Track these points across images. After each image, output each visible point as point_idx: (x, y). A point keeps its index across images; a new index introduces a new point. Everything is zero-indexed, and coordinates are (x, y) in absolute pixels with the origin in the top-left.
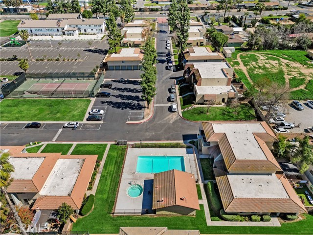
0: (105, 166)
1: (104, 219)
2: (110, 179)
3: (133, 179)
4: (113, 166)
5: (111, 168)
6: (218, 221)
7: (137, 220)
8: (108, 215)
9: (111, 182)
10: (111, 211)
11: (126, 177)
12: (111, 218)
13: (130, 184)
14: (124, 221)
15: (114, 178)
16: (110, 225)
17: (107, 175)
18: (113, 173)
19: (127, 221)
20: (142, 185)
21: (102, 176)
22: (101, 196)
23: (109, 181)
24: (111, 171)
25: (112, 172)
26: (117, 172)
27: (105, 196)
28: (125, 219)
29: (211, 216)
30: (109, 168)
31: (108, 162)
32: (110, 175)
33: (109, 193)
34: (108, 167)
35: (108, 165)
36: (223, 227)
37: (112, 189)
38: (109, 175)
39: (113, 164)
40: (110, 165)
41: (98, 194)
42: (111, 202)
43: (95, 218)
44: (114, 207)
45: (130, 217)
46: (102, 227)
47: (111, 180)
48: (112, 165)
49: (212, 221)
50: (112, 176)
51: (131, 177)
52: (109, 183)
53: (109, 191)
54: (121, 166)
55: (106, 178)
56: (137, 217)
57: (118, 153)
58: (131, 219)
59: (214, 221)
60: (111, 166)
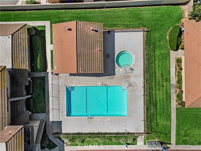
0: (169, 97)
1: (152, 25)
2: (157, 78)
3: (129, 77)
4: (158, 99)
5: (159, 95)
6: (38, 26)
7: (118, 25)
8: (149, 29)
9: (155, 72)
10: (148, 34)
11: (139, 80)
12: (145, 26)
13: (132, 69)
14: (132, 23)
15: (152, 77)
16: (145, 19)
17: (163, 82)
18: (155, 86)
19: (128, 23)
20: (117, 69)
21: (168, 80)
22: (163, 52)
23: (158, 75)
24: (159, 89)
25: (157, 88)
26: (151, 88)
27: (158, 52)
28: (131, 25)
29: (45, 30)
30: (163, 94)
31: (167, 106)
32: (159, 84)
33: (155, 57)
34: (165, 96)
35: (165, 99)
36: (35, 20)
37: (152, 63)
38: (161, 83)
39: (158, 102)
40: (163, 98)
41: (167, 53)
42: (149, 43)
43: (162, 25)
44: (145, 39)
45: (126, 27)
46: (153, 16)
47: (155, 77)
48: (160, 100)
49: (45, 26)
50: (155, 82)
51: (132, 80)
52: (157, 72)
53: (155, 60)
54: (148, 98)
55: (163, 79)
56: (119, 27)
57: (157, 124)
58: (124, 25)
59: (43, 26)
60: (161, 98)
